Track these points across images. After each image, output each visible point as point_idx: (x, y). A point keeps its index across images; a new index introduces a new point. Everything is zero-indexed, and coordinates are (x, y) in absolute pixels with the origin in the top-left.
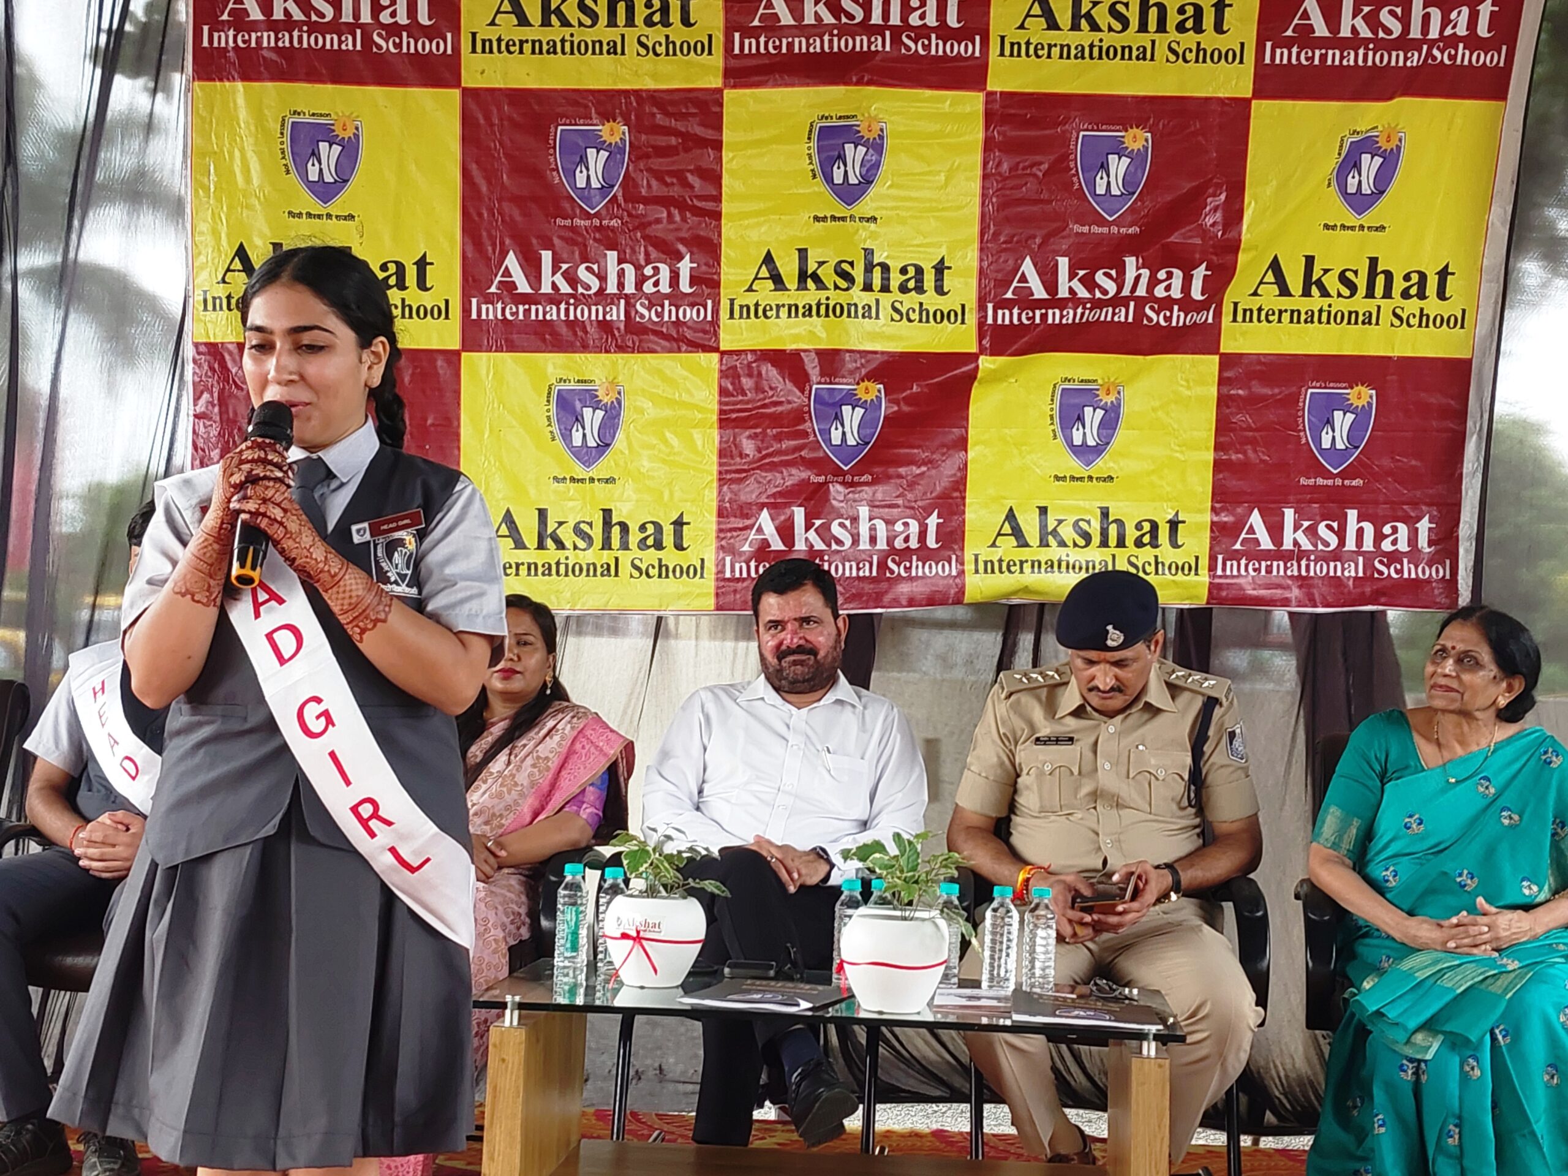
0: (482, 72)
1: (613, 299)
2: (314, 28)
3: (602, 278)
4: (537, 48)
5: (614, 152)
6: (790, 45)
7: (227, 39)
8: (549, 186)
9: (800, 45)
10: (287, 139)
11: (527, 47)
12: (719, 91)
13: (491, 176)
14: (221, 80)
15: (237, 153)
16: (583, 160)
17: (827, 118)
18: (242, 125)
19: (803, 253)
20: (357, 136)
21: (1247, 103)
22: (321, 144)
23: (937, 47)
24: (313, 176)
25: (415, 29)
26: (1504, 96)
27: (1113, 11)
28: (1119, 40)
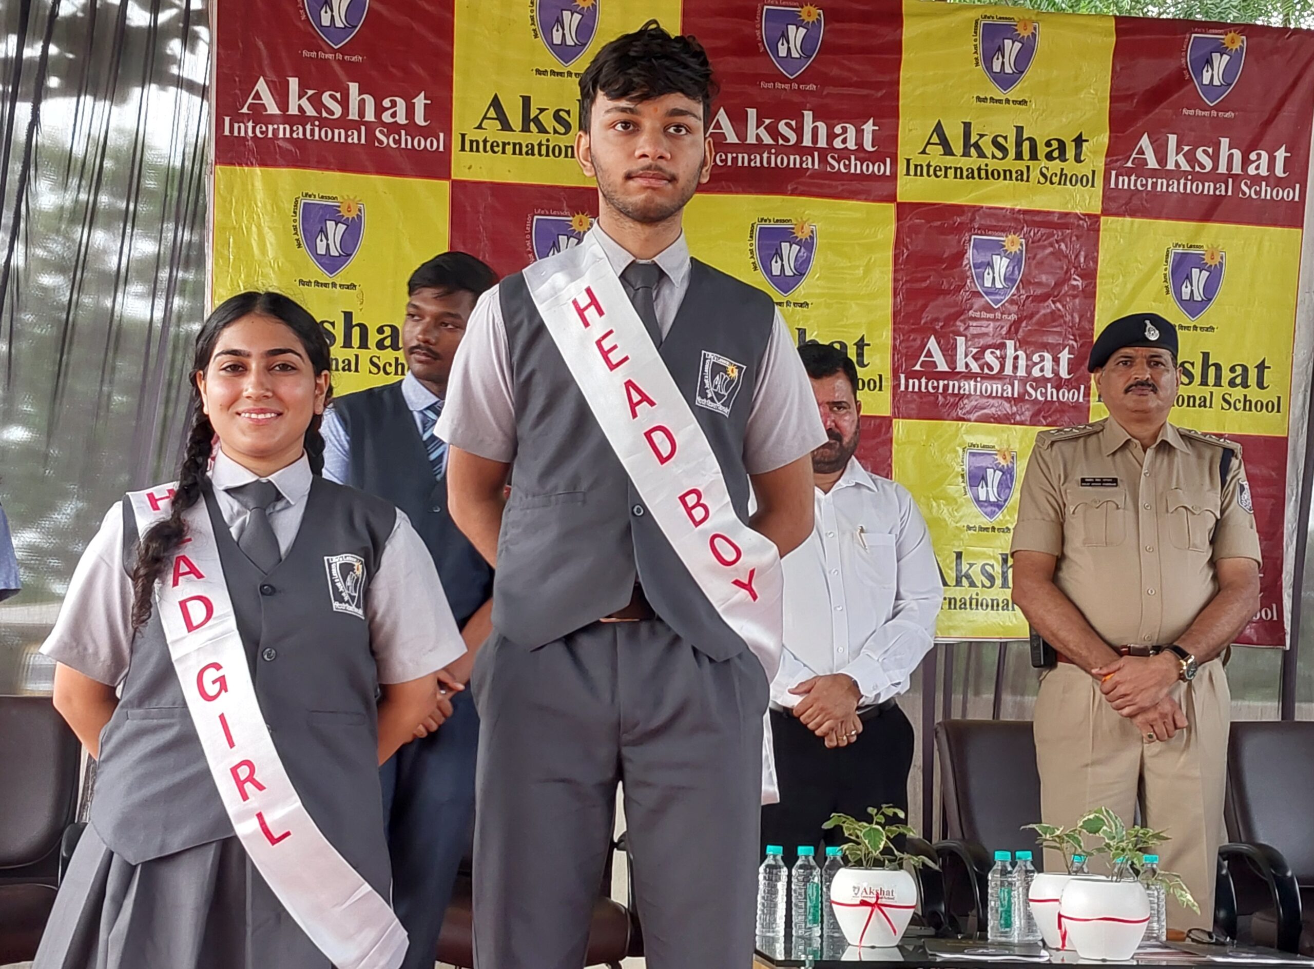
0: (470, 168)
2: (324, 123)
4: (517, 149)
6: (735, 160)
7: (247, 129)
9: (743, 159)
10: (299, 217)
11: (509, 149)
14: (240, 165)
15: (254, 228)
17: (766, 221)
18: (259, 205)
20: (359, 217)
21: (1096, 218)
22: (328, 222)
23: (856, 167)
24: (321, 250)
25: (412, 129)
26: (1302, 227)
27: (995, 143)
28: (1001, 166)
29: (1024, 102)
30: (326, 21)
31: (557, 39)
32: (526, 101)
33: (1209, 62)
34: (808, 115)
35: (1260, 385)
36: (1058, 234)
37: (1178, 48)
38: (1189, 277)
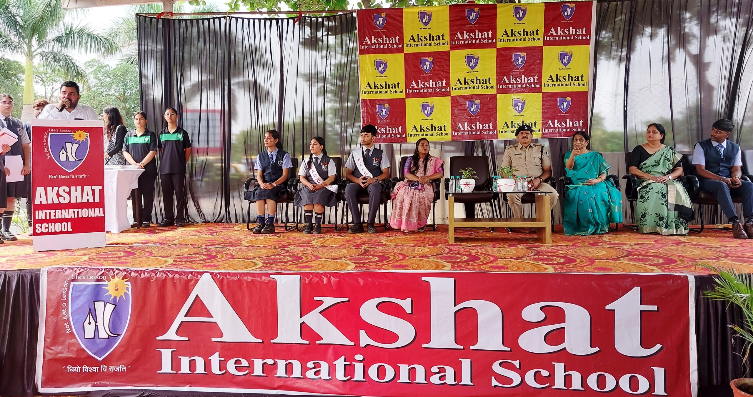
0: (408, 50)
1: (432, 88)
2: (379, 44)
3: (429, 84)
4: (417, 45)
5: (431, 63)
6: (461, 42)
7: (364, 47)
8: (419, 69)
9: (463, 42)
10: (375, 64)
11: (415, 45)
12: (449, 51)
13: (409, 69)
14: (364, 54)
15: (367, 67)
16: (426, 64)
17: (468, 55)
18: (368, 62)
19: (465, 78)
20: (387, 62)
21: (542, 47)
22: (381, 64)
23: (487, 41)
24: (380, 70)
25: (396, 44)
26: (589, 44)
27: (518, 33)
28: (520, 38)
29: (525, 23)
30: (378, 24)
31: (424, 22)
32: (418, 35)
33: (567, 10)
34: (477, 31)
35: (582, 80)
36: (533, 51)
37: (560, 9)
38: (564, 58)
